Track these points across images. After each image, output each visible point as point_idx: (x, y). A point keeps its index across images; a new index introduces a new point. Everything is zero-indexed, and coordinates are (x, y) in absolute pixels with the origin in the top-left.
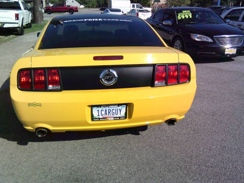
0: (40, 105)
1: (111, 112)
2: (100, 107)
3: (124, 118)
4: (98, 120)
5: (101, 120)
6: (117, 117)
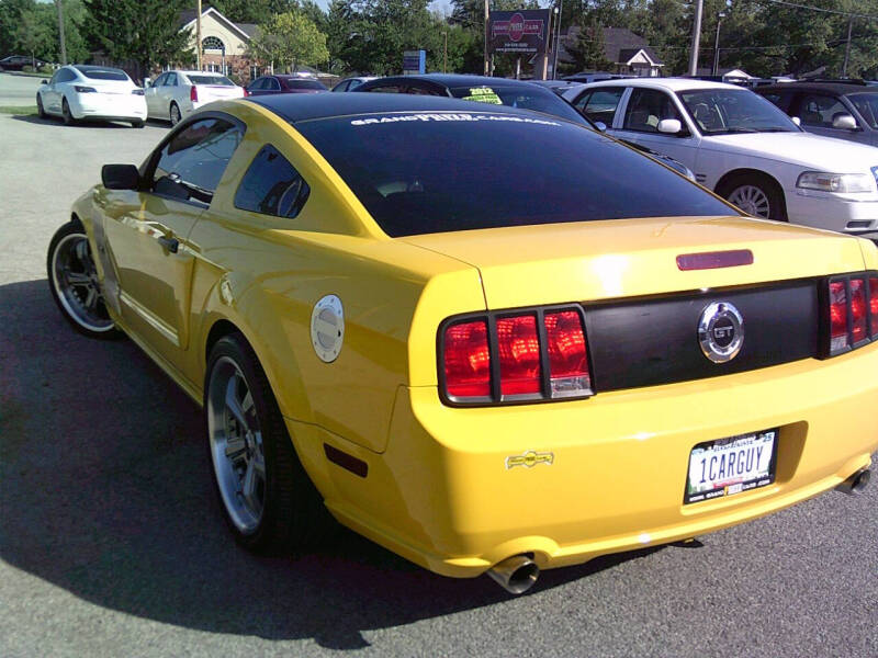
0: (548, 458)
1: (735, 465)
2: (706, 449)
3: (768, 481)
4: (702, 497)
5: (708, 495)
6: (751, 478)
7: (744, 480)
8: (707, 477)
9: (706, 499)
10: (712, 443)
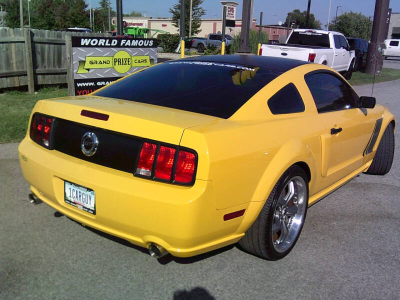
1: (81, 198)
2: (71, 185)
3: (92, 212)
4: (69, 202)
5: (71, 203)
6: (87, 207)
7: (85, 206)
8: (72, 196)
9: (70, 204)
10: (74, 184)
